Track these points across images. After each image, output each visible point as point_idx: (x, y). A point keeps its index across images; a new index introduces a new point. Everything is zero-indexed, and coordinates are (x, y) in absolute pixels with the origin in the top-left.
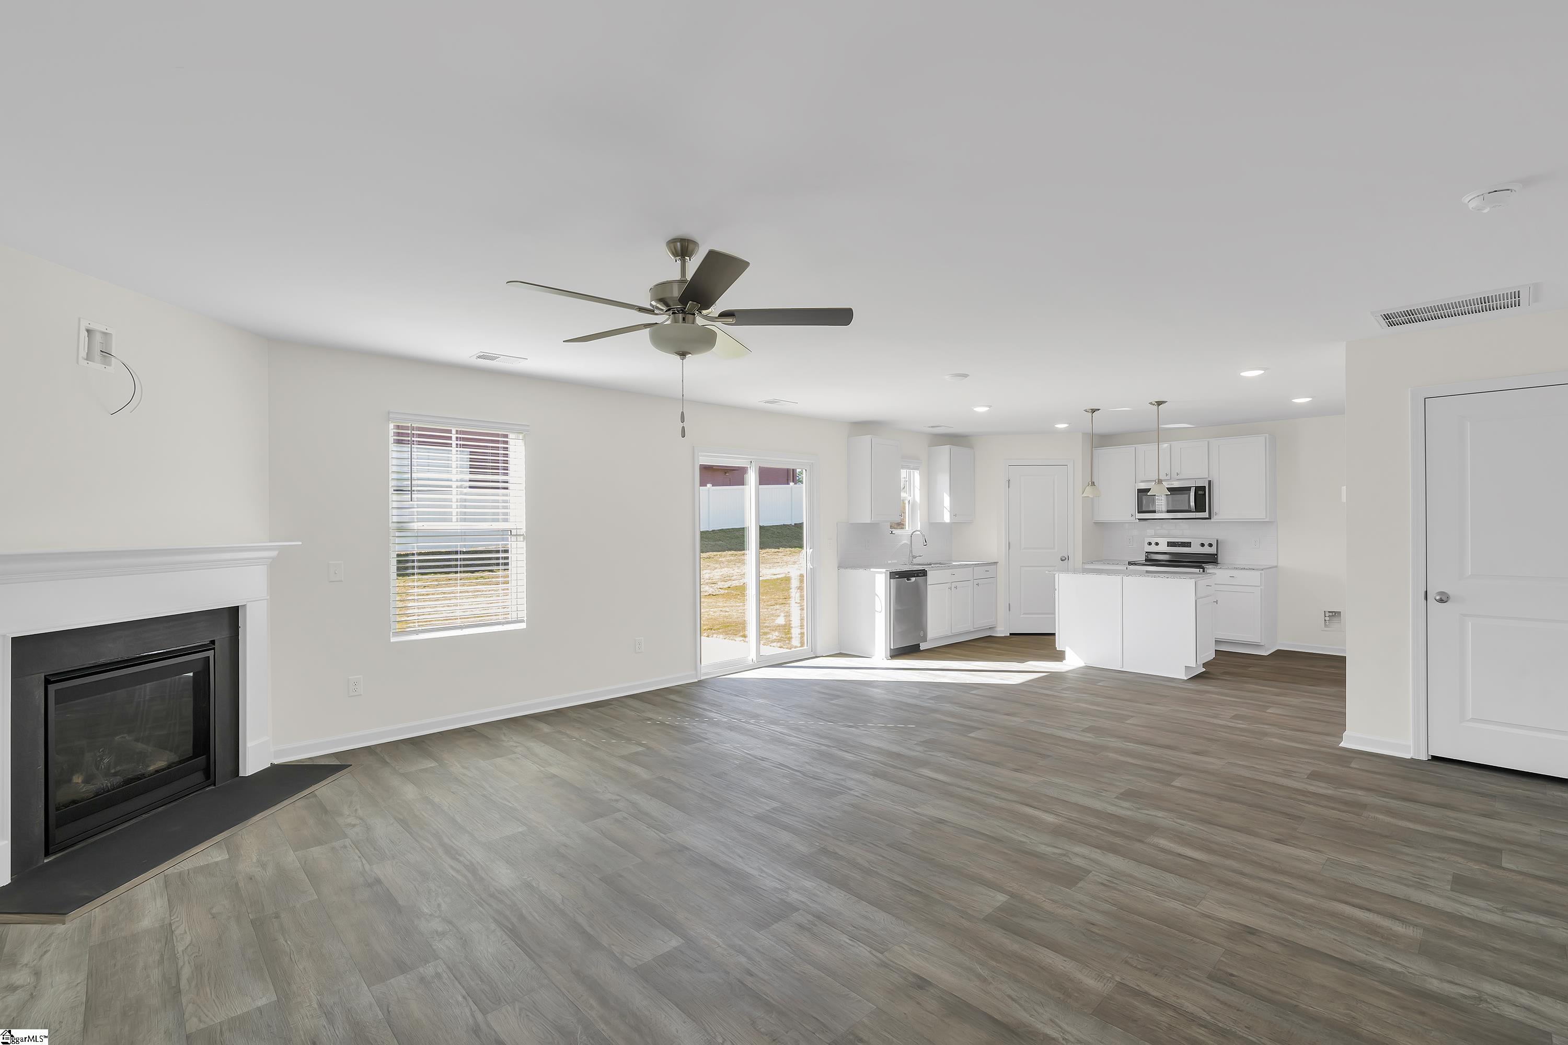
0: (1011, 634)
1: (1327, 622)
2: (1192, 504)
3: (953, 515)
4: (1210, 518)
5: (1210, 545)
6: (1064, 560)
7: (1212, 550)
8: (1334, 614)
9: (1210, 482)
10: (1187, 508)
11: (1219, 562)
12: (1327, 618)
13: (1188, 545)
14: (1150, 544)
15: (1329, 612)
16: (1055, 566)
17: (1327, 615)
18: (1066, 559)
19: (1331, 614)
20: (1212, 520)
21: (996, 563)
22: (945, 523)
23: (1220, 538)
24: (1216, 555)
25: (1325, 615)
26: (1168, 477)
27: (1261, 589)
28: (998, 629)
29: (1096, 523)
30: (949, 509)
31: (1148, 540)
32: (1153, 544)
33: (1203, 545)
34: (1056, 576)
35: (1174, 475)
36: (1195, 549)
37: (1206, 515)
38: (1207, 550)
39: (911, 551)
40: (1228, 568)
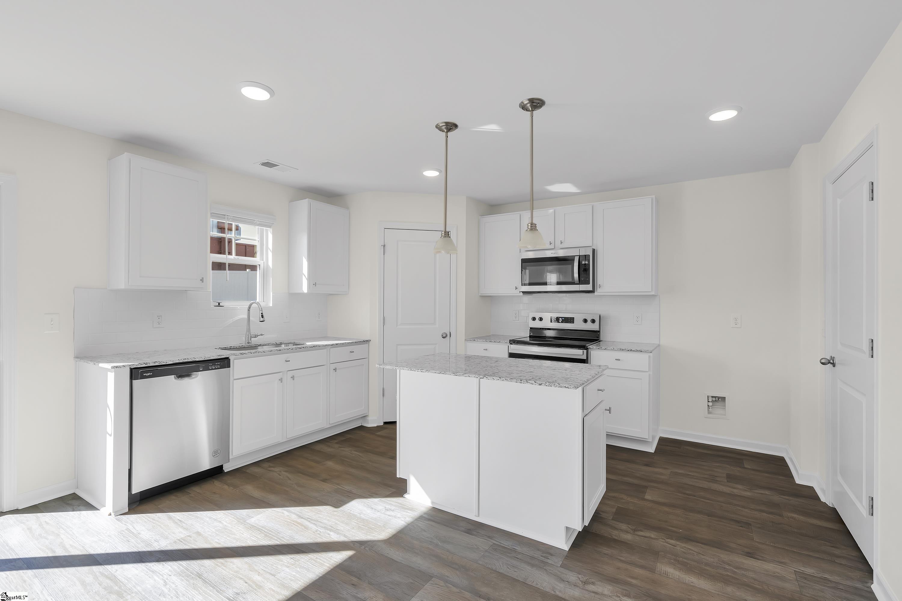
0: (385, 423)
1: (711, 407)
2: (576, 275)
3: (313, 284)
4: (592, 292)
5: (593, 321)
6: (445, 337)
7: (594, 327)
8: (717, 399)
9: (594, 251)
10: (570, 280)
11: (601, 339)
12: (710, 404)
13: (570, 320)
14: (534, 319)
15: (712, 397)
16: (436, 344)
17: (710, 400)
18: (447, 336)
19: (714, 399)
20: (596, 293)
21: (367, 341)
22: (303, 294)
23: (602, 314)
24: (599, 331)
25: (708, 400)
26: (552, 246)
27: (649, 375)
28: (370, 418)
29: (484, 297)
30: (306, 275)
31: (532, 315)
32: (537, 319)
33: (585, 321)
34: (398, 371)
35: (558, 243)
36: (578, 325)
37: (589, 287)
38: (589, 326)
39: (249, 330)
40: (613, 350)
